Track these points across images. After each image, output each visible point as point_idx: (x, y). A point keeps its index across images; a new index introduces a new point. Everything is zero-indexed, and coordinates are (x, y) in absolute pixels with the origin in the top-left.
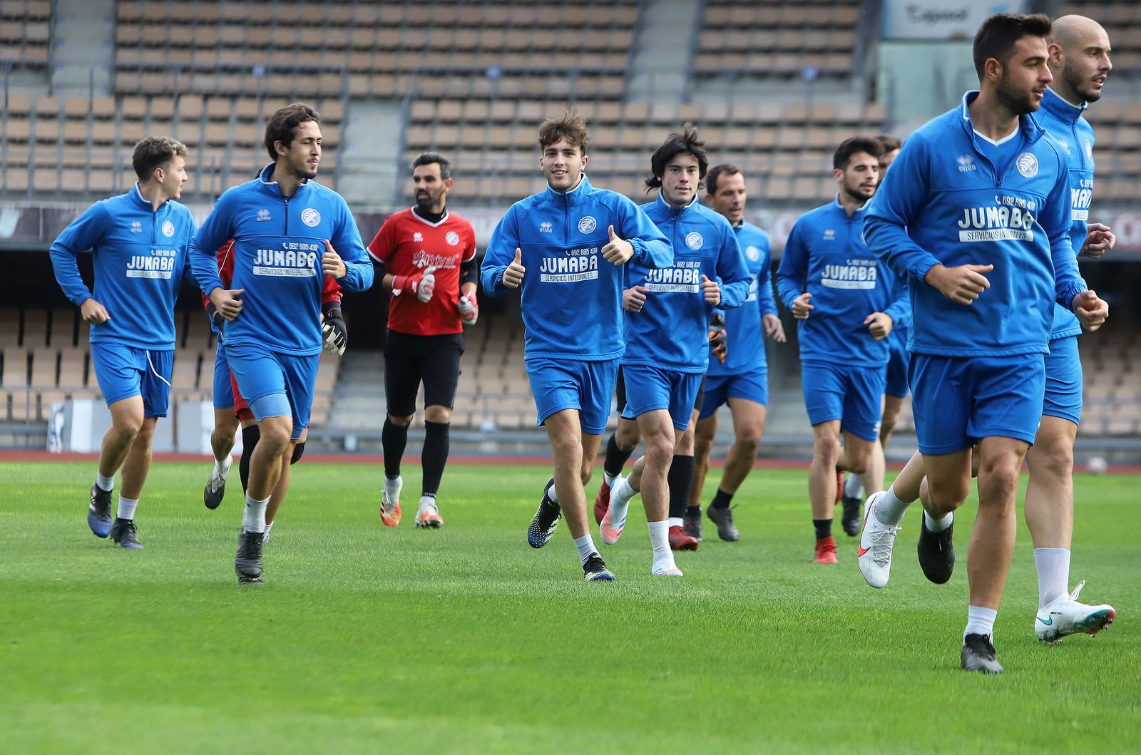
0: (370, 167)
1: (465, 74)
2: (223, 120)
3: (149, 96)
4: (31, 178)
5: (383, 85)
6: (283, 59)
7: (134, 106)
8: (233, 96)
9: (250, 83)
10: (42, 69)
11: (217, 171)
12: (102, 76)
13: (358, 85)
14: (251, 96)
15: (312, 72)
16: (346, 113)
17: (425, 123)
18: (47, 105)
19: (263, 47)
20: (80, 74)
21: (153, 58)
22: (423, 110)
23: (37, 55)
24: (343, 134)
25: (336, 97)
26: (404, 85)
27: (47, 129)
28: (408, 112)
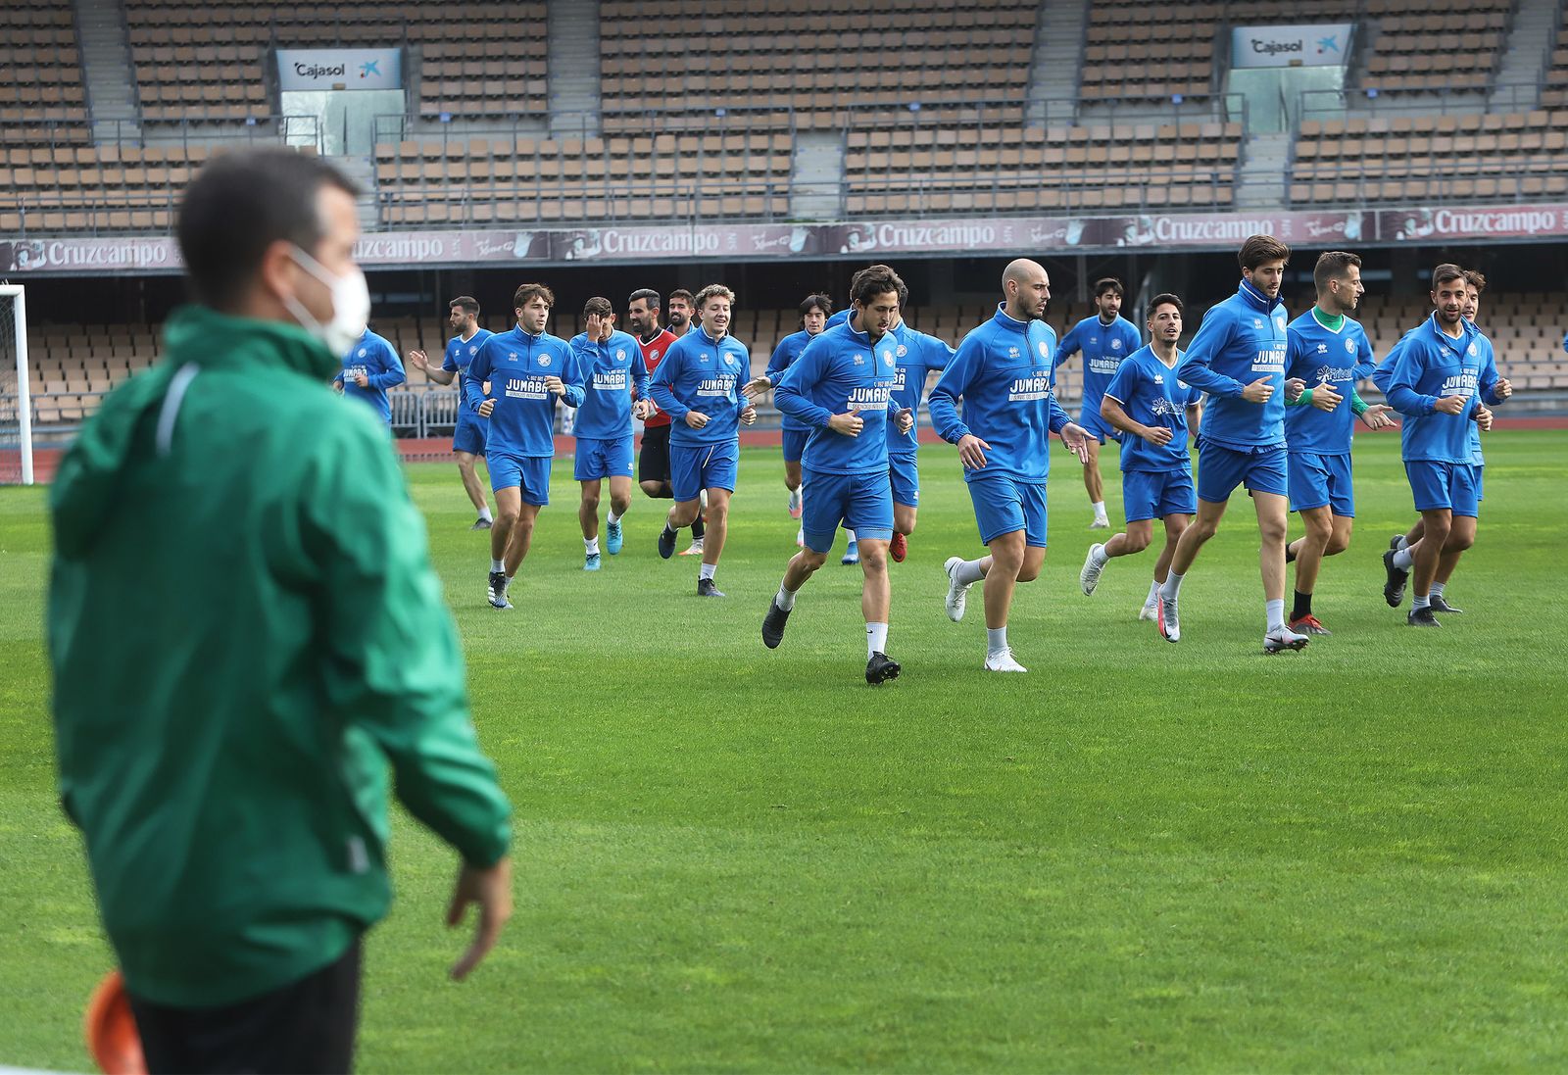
0: (817, 189)
1: (890, 108)
2: (693, 154)
3: (631, 137)
4: (539, 209)
5: (823, 120)
6: (738, 102)
7: (619, 146)
8: (699, 134)
9: (713, 123)
10: (541, 118)
11: (692, 196)
12: (592, 121)
13: (802, 120)
14: (714, 133)
15: (763, 111)
16: (795, 145)
17: (859, 150)
18: (548, 148)
19: (722, 92)
20: (574, 121)
21: (632, 105)
22: (857, 140)
23: (537, 107)
24: (792, 162)
25: (784, 132)
26: (840, 119)
27: (549, 168)
28: (846, 141)
